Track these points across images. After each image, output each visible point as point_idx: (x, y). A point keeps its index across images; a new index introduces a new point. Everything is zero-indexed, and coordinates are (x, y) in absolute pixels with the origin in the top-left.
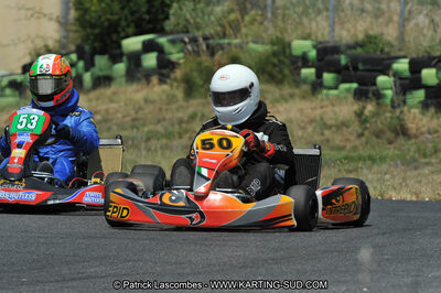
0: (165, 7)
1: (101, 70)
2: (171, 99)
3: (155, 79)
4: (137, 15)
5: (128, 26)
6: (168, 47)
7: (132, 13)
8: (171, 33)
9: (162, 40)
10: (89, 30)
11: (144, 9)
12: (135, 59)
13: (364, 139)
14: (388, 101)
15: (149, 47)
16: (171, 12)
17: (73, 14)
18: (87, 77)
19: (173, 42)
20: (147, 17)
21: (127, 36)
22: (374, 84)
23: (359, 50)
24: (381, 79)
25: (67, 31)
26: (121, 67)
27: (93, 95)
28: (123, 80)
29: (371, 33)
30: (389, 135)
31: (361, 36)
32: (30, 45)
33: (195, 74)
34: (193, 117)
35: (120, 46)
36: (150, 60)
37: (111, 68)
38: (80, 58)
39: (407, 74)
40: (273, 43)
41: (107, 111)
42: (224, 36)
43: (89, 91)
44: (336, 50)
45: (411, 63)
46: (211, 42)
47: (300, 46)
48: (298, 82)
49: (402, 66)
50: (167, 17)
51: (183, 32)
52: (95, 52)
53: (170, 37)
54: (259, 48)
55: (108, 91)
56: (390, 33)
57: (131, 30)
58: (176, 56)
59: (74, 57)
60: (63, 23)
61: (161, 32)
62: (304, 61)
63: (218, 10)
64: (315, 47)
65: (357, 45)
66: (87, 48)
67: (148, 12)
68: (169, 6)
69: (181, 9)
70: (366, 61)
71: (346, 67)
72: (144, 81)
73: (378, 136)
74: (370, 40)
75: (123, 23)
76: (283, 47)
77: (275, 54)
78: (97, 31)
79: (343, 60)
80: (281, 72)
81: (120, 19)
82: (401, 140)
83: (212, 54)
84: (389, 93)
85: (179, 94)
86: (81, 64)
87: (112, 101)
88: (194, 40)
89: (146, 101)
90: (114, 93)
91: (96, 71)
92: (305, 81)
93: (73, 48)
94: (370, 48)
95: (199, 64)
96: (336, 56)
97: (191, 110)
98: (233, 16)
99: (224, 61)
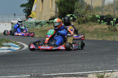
0: (74, 10)
2: (76, 25)
3: (72, 22)
4: (69, 11)
6: (74, 16)
9: (73, 15)
13: (110, 31)
15: (71, 16)
17: (58, 11)
19: (75, 15)
23: (107, 17)
24: (111, 21)
31: (107, 14)
32: (50, 16)
33: (80, 21)
34: (80, 28)
36: (71, 18)
39: (116, 21)
42: (84, 14)
44: (103, 17)
45: (116, 19)
47: (97, 16)
49: (115, 19)
50: (74, 11)
54: (90, 16)
56: (112, 14)
58: (76, 18)
60: (56, 12)
61: (73, 14)
62: (98, 18)
63: (83, 10)
64: (100, 16)
65: (107, 16)
66: (60, 16)
67: (71, 11)
68: (74, 9)
70: (109, 19)
71: (106, 20)
73: (112, 31)
74: (109, 15)
75: (67, 12)
76: (94, 16)
77: (93, 17)
78: (62, 13)
79: (105, 18)
80: (94, 20)
82: (116, 31)
84: (113, 24)
85: (77, 24)
88: (79, 15)
92: (98, 22)
93: (58, 16)
95: (80, 19)
97: (79, 27)
98: (85, 11)
99: (85, 18)
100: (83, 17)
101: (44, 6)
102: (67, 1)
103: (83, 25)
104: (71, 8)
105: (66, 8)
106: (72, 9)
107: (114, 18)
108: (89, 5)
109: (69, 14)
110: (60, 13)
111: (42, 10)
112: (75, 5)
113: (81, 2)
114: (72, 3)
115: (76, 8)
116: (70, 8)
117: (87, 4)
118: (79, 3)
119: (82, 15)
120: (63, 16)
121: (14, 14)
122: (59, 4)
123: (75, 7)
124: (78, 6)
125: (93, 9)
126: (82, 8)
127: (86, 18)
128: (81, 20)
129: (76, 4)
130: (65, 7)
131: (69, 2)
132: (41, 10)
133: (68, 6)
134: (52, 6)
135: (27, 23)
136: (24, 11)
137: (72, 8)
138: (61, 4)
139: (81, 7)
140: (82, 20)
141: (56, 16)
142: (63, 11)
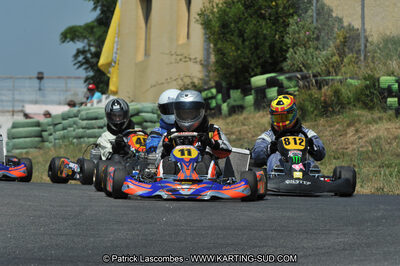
0: (283, 52)
1: (235, 101)
4: (261, 60)
5: (256, 67)
6: (286, 83)
7: (259, 58)
8: (289, 72)
9: (282, 78)
10: (226, 70)
11: (268, 55)
12: (261, 93)
15: (271, 83)
16: (288, 55)
17: (213, 58)
18: (225, 107)
19: (289, 79)
20: (270, 61)
21: (256, 75)
25: (209, 71)
26: (250, 99)
27: (229, 120)
28: (252, 108)
32: (180, 82)
33: (307, 103)
35: (249, 83)
36: (273, 92)
37: (243, 99)
38: (218, 92)
40: (365, 79)
41: (240, 132)
42: (329, 74)
43: (226, 117)
46: (319, 78)
47: (386, 80)
48: (385, 108)
50: (285, 59)
51: (297, 71)
52: (231, 87)
53: (287, 75)
54: (355, 82)
55: (241, 117)
57: (258, 70)
58: (292, 90)
59: (214, 91)
60: (205, 65)
61: (281, 71)
62: (389, 92)
64: (397, 81)
66: (224, 84)
67: (271, 57)
68: (287, 51)
69: (295, 53)
75: (252, 65)
76: (374, 82)
77: (367, 87)
78: (233, 70)
80: (372, 101)
81: (250, 62)
83: (320, 88)
86: (220, 96)
87: (244, 125)
88: (304, 78)
90: (245, 119)
91: (231, 101)
92: (390, 108)
93: (213, 84)
95: (311, 95)
98: (336, 58)
99: (329, 93)
100: (319, 85)
101: (153, 36)
102: (256, 12)
103: (322, 121)
104: (272, 47)
105: (247, 43)
106: (276, 50)
108: (351, 29)
109: (262, 73)
110: (223, 68)
111: (147, 54)
112: (290, 29)
113: (318, 14)
114: (277, 19)
115: (295, 45)
116: (267, 44)
117: (345, 24)
118: (309, 20)
119: (314, 76)
120: (233, 81)
121: (36, 75)
122: (216, 25)
123: (288, 40)
124: (302, 35)
125: (369, 47)
126: (320, 47)
127: (337, 93)
128: (311, 102)
129: (292, 28)
130: (244, 41)
131: (262, 17)
132: (140, 57)
133: (256, 37)
134: (188, 37)
135: (76, 116)
136: (81, 58)
137: (278, 45)
138: (224, 26)
139: (318, 38)
140: (317, 100)
141: (206, 83)
142: (235, 61)
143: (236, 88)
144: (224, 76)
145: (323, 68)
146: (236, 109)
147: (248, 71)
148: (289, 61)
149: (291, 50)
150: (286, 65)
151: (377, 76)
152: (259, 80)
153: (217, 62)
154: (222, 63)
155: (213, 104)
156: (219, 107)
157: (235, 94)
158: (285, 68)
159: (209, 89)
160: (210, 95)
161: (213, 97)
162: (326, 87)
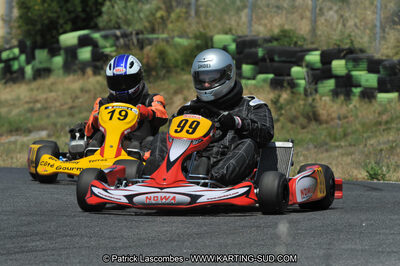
1: (41, 63)
3: (89, 71)
4: (73, 15)
5: (66, 23)
6: (101, 42)
7: (69, 12)
8: (104, 29)
9: (96, 36)
10: (30, 27)
11: (79, 9)
12: (71, 52)
13: (280, 124)
14: (301, 90)
15: (84, 42)
16: (104, 9)
17: (16, 13)
18: (29, 70)
19: (105, 37)
20: (83, 15)
21: (65, 32)
22: (289, 74)
23: (275, 44)
24: (295, 70)
25: (11, 28)
26: (58, 60)
27: (34, 85)
28: (61, 72)
29: (286, 27)
30: (303, 120)
31: (276, 31)
35: (58, 41)
36: (85, 54)
37: (50, 60)
38: (22, 52)
39: (319, 65)
40: (196, 38)
41: (46, 99)
42: (153, 31)
43: (30, 81)
44: (253, 43)
45: (323, 55)
46: (141, 36)
47: (221, 40)
49: (314, 57)
50: (100, 14)
51: (115, 28)
52: (35, 46)
53: (103, 33)
54: (184, 42)
55: (49, 81)
56: (303, 28)
57: (68, 27)
58: (108, 50)
59: (16, 51)
60: (7, 21)
61: (96, 28)
64: (234, 41)
66: (28, 43)
67: (84, 11)
68: (102, 4)
69: (113, 7)
70: (281, 53)
71: (263, 59)
72: (79, 72)
73: (292, 122)
74: (285, 34)
75: (61, 21)
76: (206, 41)
78: (39, 27)
79: (261, 52)
81: (58, 17)
82: (313, 125)
83: (142, 48)
84: (302, 82)
86: (23, 58)
87: (51, 91)
88: (125, 35)
89: (82, 90)
90: (52, 84)
91: (37, 63)
93: (15, 42)
94: (285, 41)
96: (253, 50)
98: (159, 14)
99: (153, 54)
100: (142, 45)
106: (90, 3)
107: (309, 51)
109: (74, 30)
110: (27, 24)
119: (137, 33)
120: (39, 38)
127: (162, 54)
141: (7, 41)
142: (41, 16)
143: (42, 47)
144: (28, 34)
145: (147, 24)
146: (42, 73)
147: (56, 29)
148: (105, 17)
149: (108, 3)
150: (102, 21)
151: (210, 34)
152: (69, 38)
153: (21, 17)
154: (26, 19)
155: (16, 66)
156: (22, 70)
157: (41, 55)
158: (101, 25)
159: (10, 48)
160: (11, 56)
161: (15, 58)
162: (149, 48)
